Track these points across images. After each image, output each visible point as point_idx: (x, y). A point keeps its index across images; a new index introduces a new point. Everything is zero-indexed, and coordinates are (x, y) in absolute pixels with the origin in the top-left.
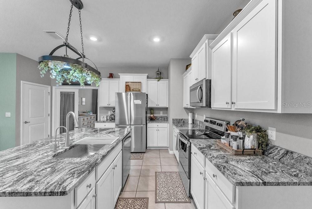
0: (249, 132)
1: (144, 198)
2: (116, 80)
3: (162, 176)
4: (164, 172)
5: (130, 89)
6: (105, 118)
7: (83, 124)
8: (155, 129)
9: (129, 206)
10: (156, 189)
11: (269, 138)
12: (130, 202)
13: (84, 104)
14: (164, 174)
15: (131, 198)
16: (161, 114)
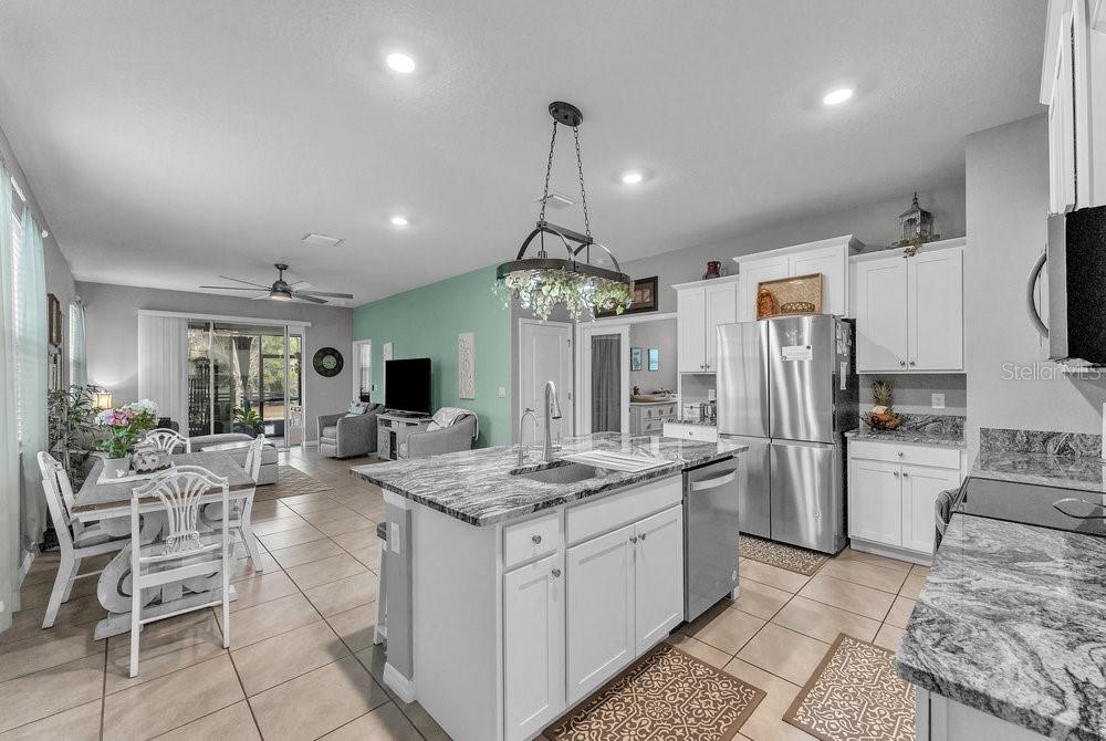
1: (747, 686)
2: (726, 282)
3: (866, 658)
4: (881, 649)
5: (773, 308)
6: (697, 412)
7: (649, 427)
8: (885, 467)
9: (691, 681)
10: (810, 684)
12: (699, 673)
13: (654, 367)
14: (878, 654)
15: (706, 665)
16: (938, 405)
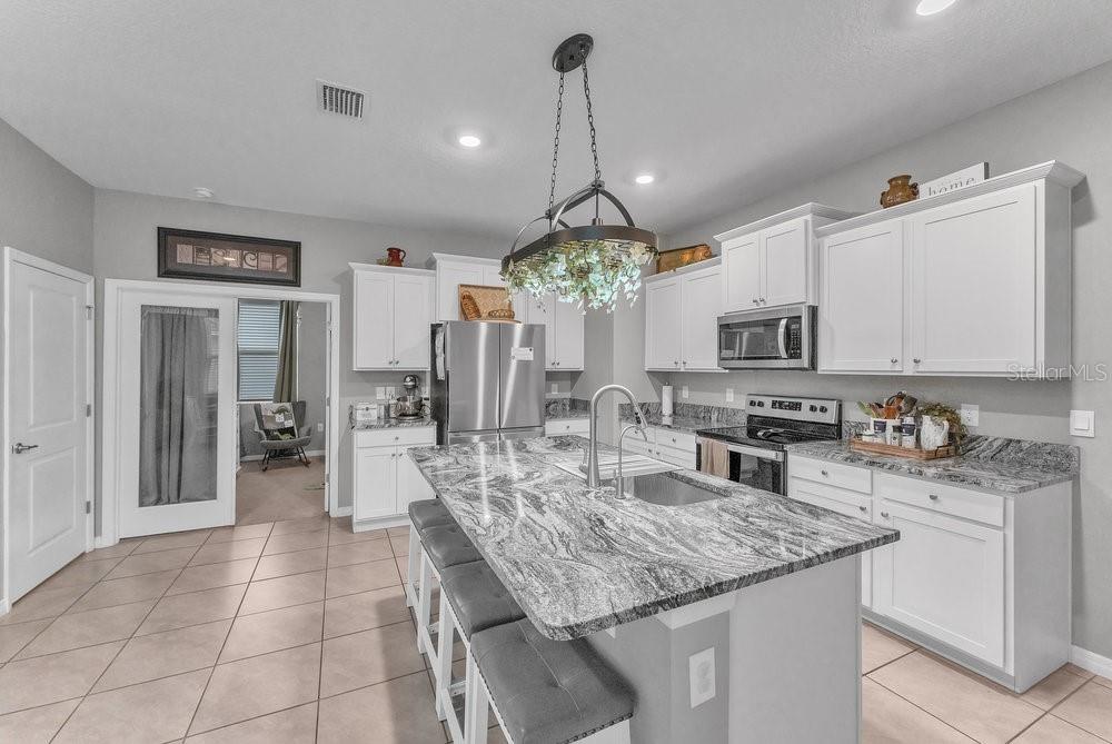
0: (939, 416)
2: (416, 274)
5: (476, 311)
6: (374, 414)
11: (962, 422)
16: (554, 392)
